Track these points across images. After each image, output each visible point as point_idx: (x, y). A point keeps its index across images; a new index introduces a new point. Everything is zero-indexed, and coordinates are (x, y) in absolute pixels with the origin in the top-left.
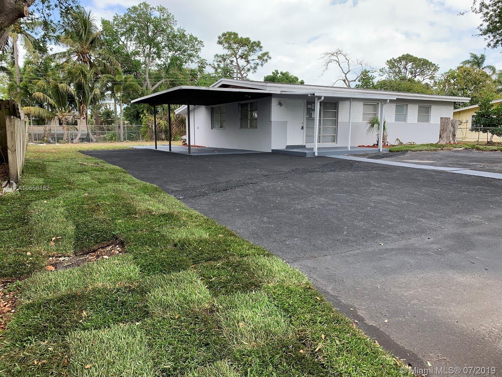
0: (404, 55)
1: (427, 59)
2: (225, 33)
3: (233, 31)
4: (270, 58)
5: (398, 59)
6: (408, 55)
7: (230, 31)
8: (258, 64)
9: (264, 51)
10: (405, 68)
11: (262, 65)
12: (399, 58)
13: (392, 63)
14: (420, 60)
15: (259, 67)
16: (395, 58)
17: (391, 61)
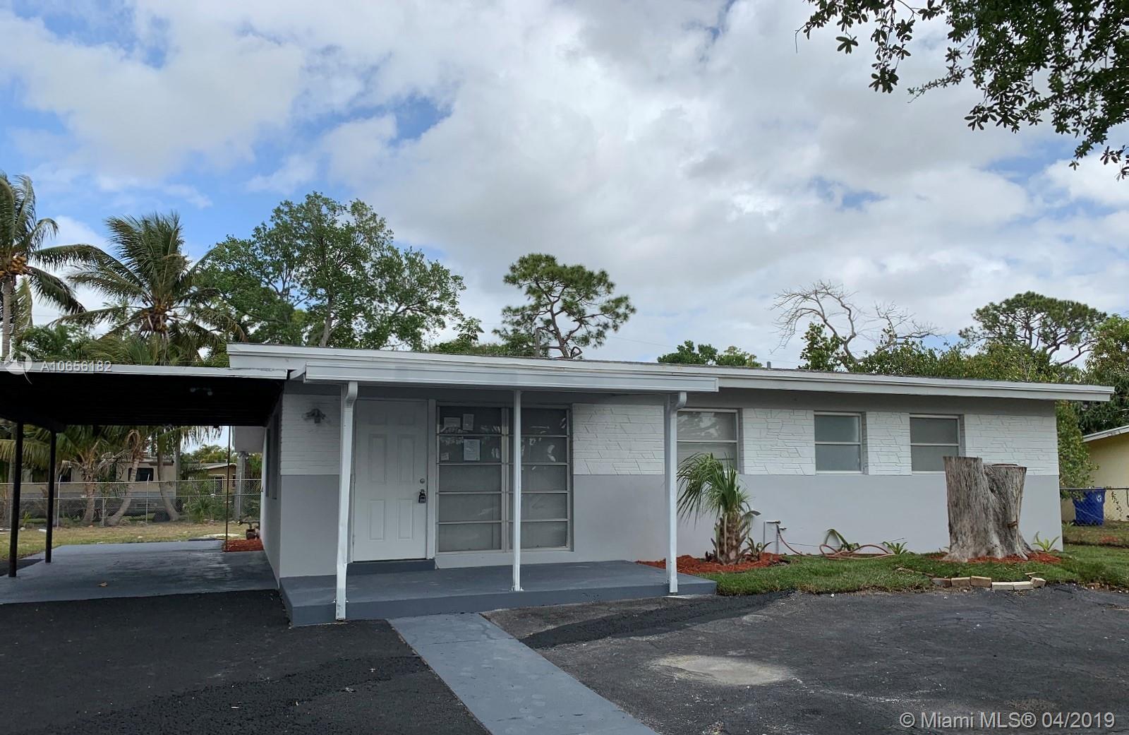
0: (1020, 295)
1: (1082, 302)
2: (526, 257)
3: (544, 253)
4: (633, 310)
5: (1004, 306)
6: (1030, 296)
7: (536, 252)
8: (606, 326)
9: (616, 294)
10: (1028, 327)
11: (616, 327)
12: (1007, 302)
13: (988, 316)
14: (1064, 305)
15: (609, 333)
16: (997, 304)
17: (986, 309)
